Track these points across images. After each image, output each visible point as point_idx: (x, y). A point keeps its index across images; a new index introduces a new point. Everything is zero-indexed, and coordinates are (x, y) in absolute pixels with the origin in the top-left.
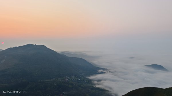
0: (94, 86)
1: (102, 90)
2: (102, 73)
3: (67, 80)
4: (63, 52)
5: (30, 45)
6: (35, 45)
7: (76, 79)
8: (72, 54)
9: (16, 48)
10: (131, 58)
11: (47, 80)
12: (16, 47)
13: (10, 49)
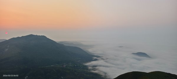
0: (89, 71)
1: (96, 74)
2: (96, 60)
3: (65, 66)
4: (61, 42)
5: (31, 35)
6: (36, 35)
7: (73, 65)
8: (70, 43)
10: (120, 47)
11: (47, 67)
12: (18, 37)
13: (13, 38)
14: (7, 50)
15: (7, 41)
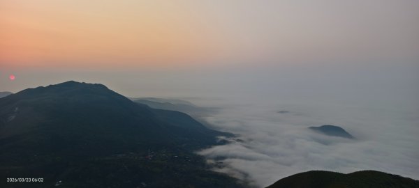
0: (207, 170)
1: (224, 177)
2: (224, 143)
3: (150, 157)
4: (142, 100)
5: (71, 83)
6: (83, 83)
7: (170, 155)
8: (162, 102)
9: (41, 89)
11: (107, 158)
13: (29, 90)
14: (13, 117)
15: (12, 95)
